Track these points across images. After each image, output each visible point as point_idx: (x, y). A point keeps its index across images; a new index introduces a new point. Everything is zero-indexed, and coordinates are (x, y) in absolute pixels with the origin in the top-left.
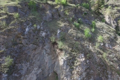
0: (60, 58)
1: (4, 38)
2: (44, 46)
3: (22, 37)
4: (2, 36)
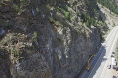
0: (58, 31)
1: (22, 20)
3: (32, 18)
4: (21, 18)
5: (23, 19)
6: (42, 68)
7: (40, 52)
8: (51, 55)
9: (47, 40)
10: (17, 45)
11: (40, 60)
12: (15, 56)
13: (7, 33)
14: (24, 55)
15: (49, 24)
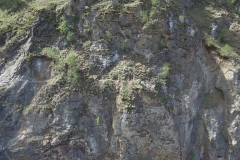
1: (148, 39)
2: (196, 51)
3: (167, 36)
4: (146, 36)
5: (150, 37)
6: (164, 140)
7: (166, 107)
8: (190, 122)
9: (187, 86)
10: (130, 83)
11: (163, 122)
12: (123, 100)
13: (121, 59)
14: (137, 102)
15: (201, 51)
